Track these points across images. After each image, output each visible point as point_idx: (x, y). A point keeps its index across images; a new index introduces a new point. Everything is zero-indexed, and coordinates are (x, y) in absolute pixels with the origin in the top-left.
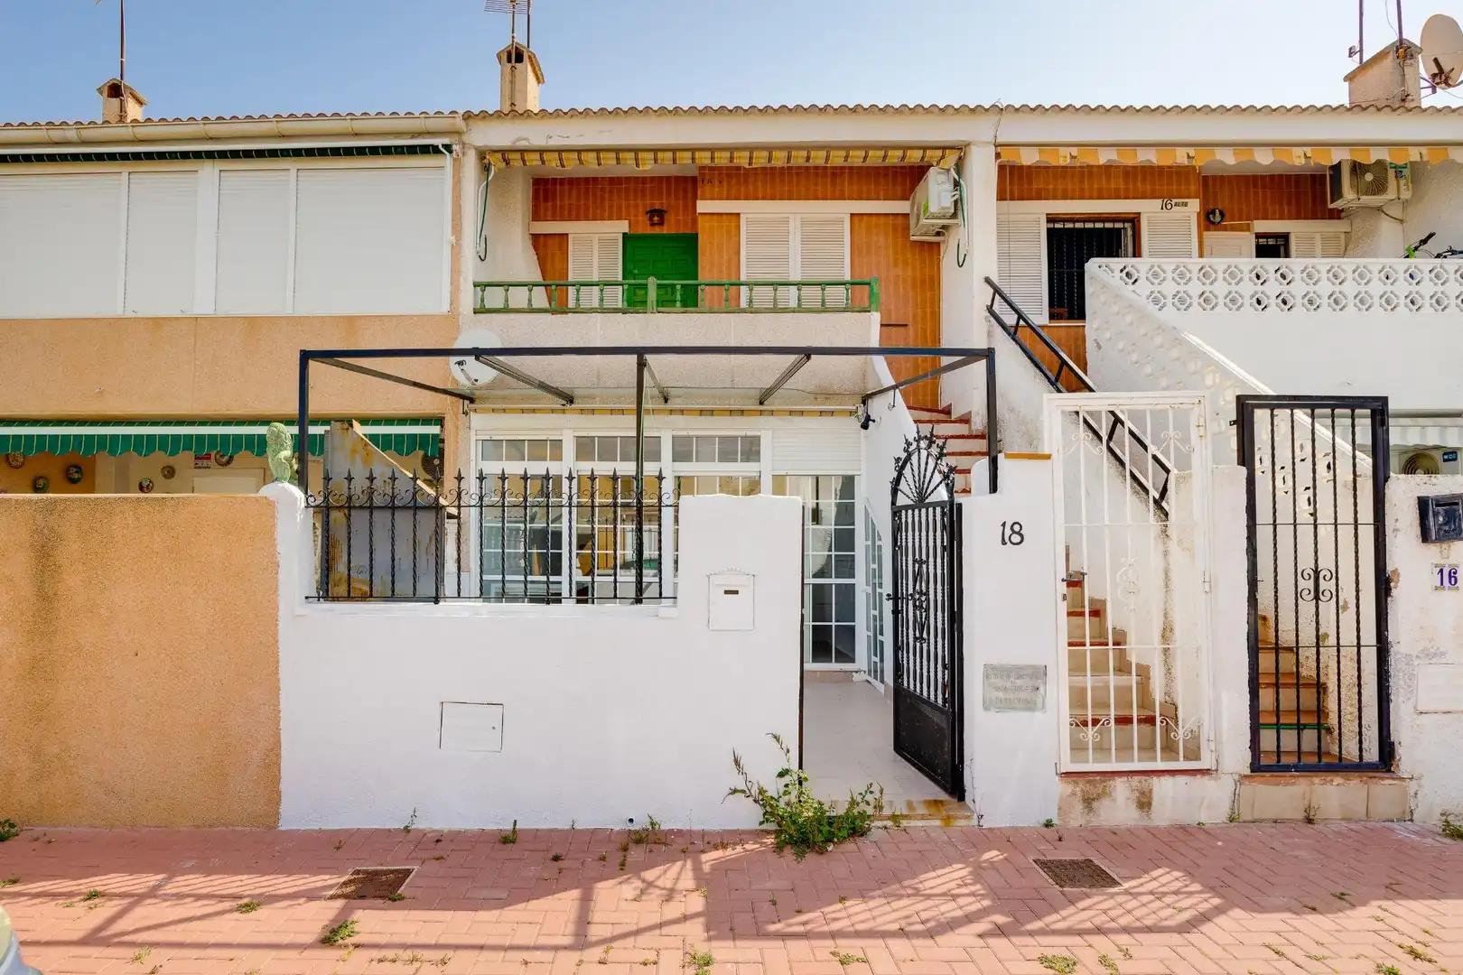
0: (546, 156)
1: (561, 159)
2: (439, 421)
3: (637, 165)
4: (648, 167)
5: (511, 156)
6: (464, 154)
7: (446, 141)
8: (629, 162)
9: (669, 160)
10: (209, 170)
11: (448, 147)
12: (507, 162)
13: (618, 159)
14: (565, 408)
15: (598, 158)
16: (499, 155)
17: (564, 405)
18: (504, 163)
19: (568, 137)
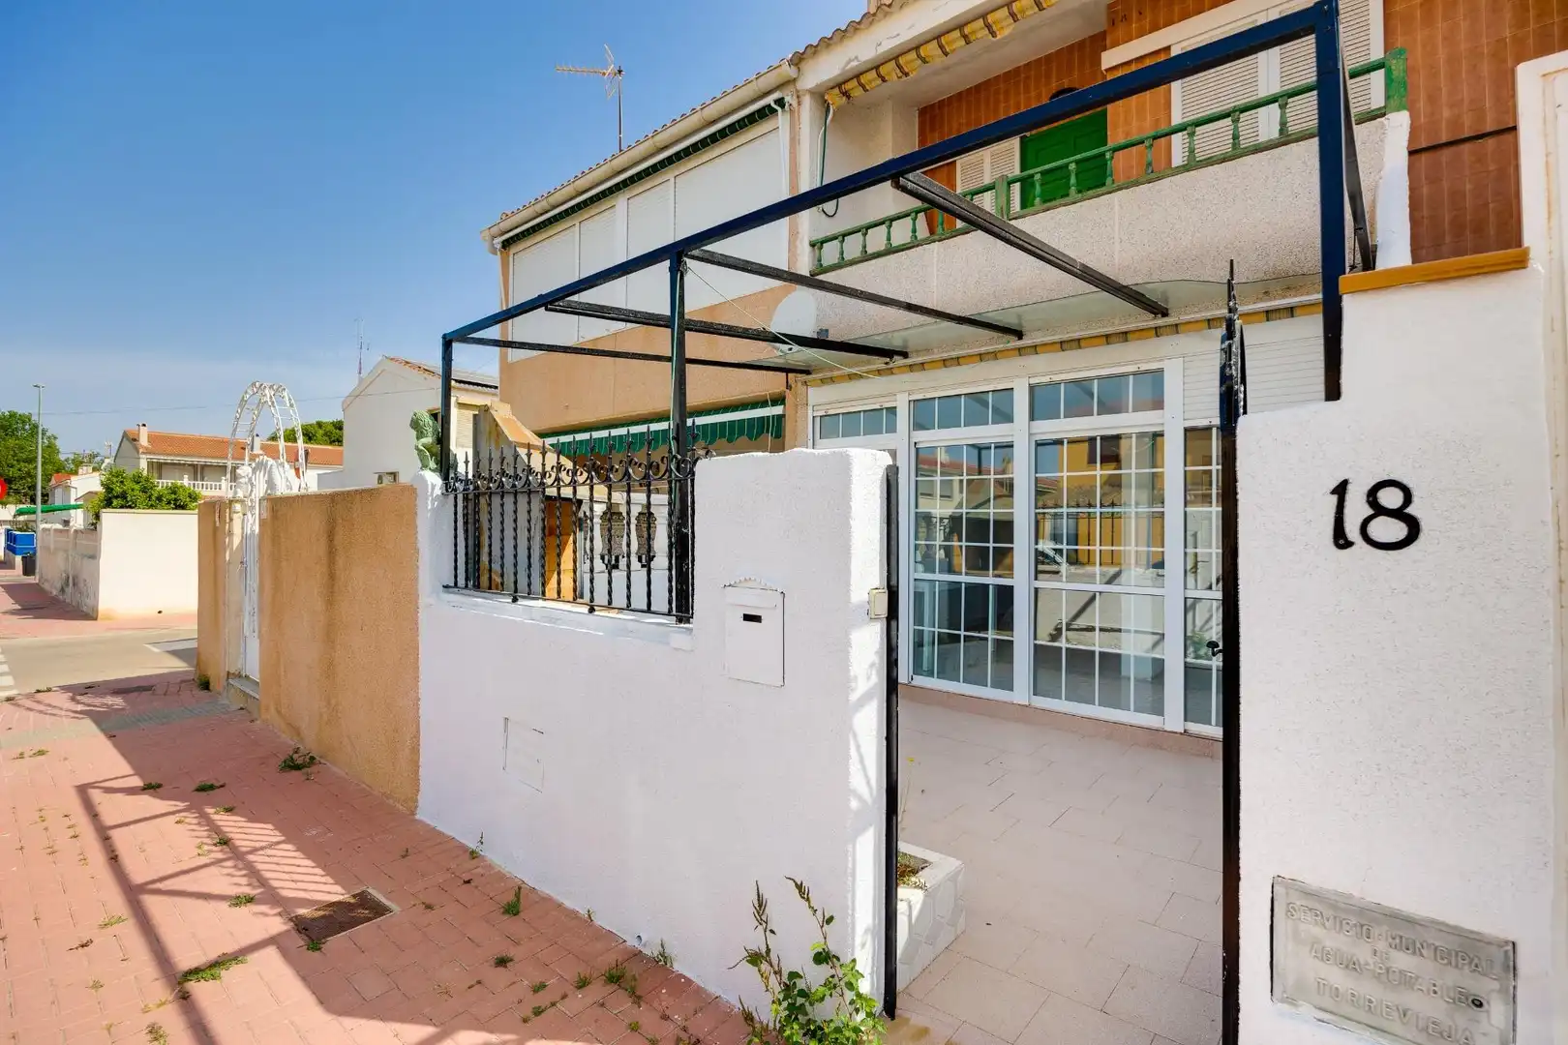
0: (883, 70)
1: (899, 66)
2: (778, 400)
3: (993, 34)
4: (1007, 32)
5: (848, 86)
6: (799, 104)
7: (776, 95)
8: (979, 35)
9: (1032, 7)
10: (620, 201)
11: (780, 102)
12: (846, 94)
13: (965, 37)
14: (891, 365)
15: (941, 47)
16: (837, 91)
17: (887, 363)
18: (844, 98)
19: (898, 35)
